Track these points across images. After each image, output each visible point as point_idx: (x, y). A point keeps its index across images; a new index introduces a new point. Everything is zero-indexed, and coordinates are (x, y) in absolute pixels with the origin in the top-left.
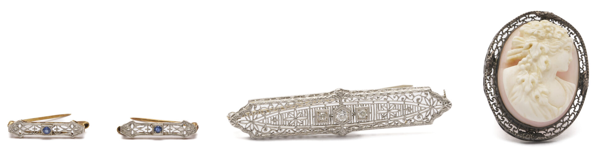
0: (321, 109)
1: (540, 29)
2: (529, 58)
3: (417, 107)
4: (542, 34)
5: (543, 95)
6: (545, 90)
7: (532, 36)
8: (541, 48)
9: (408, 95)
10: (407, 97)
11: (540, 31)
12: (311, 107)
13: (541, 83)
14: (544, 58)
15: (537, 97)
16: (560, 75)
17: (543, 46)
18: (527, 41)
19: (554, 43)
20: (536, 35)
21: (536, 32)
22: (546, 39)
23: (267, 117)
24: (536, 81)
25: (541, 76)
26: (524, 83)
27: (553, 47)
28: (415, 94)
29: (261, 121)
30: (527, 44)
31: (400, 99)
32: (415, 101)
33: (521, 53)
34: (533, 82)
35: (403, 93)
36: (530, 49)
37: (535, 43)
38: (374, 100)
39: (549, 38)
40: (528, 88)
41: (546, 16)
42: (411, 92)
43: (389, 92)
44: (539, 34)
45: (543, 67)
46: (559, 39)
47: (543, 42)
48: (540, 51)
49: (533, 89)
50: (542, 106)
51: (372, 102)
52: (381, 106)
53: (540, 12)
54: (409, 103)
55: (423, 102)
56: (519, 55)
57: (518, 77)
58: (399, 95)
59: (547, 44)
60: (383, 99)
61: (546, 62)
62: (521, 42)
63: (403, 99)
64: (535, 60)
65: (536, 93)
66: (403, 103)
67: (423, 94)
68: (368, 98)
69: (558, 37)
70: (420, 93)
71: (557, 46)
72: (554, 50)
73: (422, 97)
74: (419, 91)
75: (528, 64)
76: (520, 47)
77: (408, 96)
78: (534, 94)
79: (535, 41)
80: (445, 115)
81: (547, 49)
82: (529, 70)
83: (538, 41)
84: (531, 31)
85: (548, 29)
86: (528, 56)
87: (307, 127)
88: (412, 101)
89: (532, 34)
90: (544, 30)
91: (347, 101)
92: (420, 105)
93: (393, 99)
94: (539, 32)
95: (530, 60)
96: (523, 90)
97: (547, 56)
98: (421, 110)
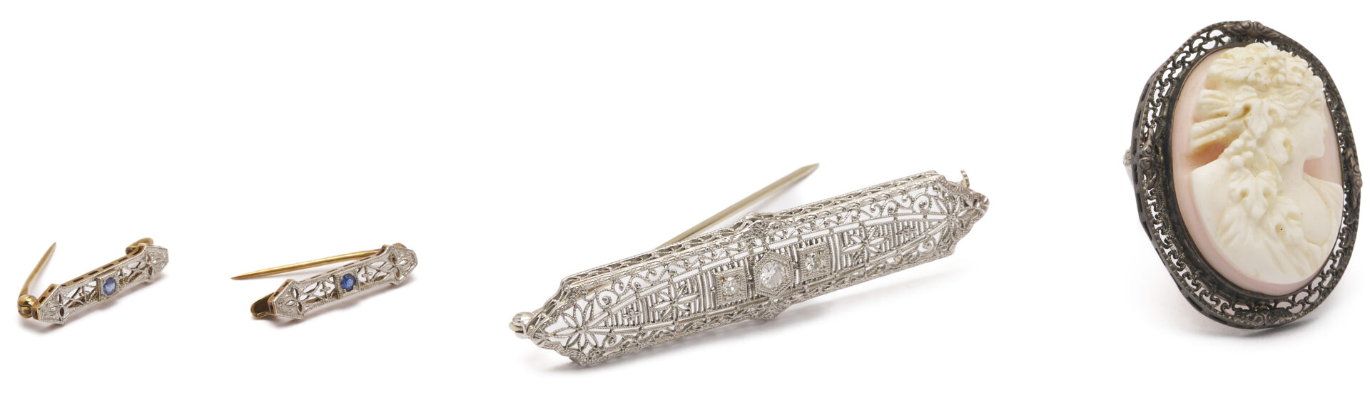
0: (725, 268)
1: (1257, 68)
2: (1247, 139)
3: (922, 223)
4: (1264, 79)
5: (1292, 221)
6: (1295, 209)
7: (1245, 87)
8: (1271, 112)
9: (899, 199)
10: (898, 205)
11: (1259, 71)
12: (704, 268)
13: (1280, 193)
14: (1279, 136)
15: (1280, 229)
16: (1311, 168)
17: (1273, 106)
18: (1236, 100)
19: (1291, 96)
20: (1254, 84)
21: (1252, 77)
22: (1273, 90)
23: (613, 310)
24: (1274, 191)
25: (1280, 178)
26: (1247, 199)
27: (1291, 105)
28: (913, 194)
29: (603, 324)
30: (1239, 107)
31: (885, 213)
32: (917, 209)
33: (1226, 129)
34: (1267, 194)
35: (888, 196)
36: (1247, 118)
37: (1255, 102)
38: (832, 225)
39: (1278, 85)
40: (1258, 211)
41: (1248, 31)
42: (904, 192)
43: (859, 200)
44: (1259, 79)
45: (1282, 156)
46: (1299, 85)
47: (1271, 97)
48: (1270, 119)
49: (1269, 209)
50: (1292, 246)
51: (827, 232)
52: (849, 236)
53: (1231, 22)
54: (905, 216)
55: (935, 208)
56: (1220, 134)
57: (1232, 185)
58: (881, 203)
59: (1279, 100)
60: (849, 220)
61: (1286, 144)
62: (1219, 101)
63: (890, 209)
64: (1261, 142)
65: (1276, 219)
66: (891, 219)
67: (931, 191)
68: (819, 222)
69: (1298, 81)
70: (923, 190)
71: (1300, 103)
72: (1294, 113)
73: (929, 197)
74: (920, 187)
75: (1250, 154)
76: (1219, 115)
77: (901, 203)
78: (1272, 222)
79: (1253, 97)
80: (977, 227)
81: (1282, 113)
82: (1251, 166)
83: (1259, 96)
84: (1240, 74)
85: (1274, 64)
86: (1246, 133)
87: (699, 315)
88: (911, 211)
89: (1245, 81)
90: (1266, 68)
91: (776, 238)
92: (929, 217)
93: (872, 214)
94: (1257, 74)
95: (1252, 143)
96: (1249, 216)
97: (1285, 130)
98: (933, 228)
